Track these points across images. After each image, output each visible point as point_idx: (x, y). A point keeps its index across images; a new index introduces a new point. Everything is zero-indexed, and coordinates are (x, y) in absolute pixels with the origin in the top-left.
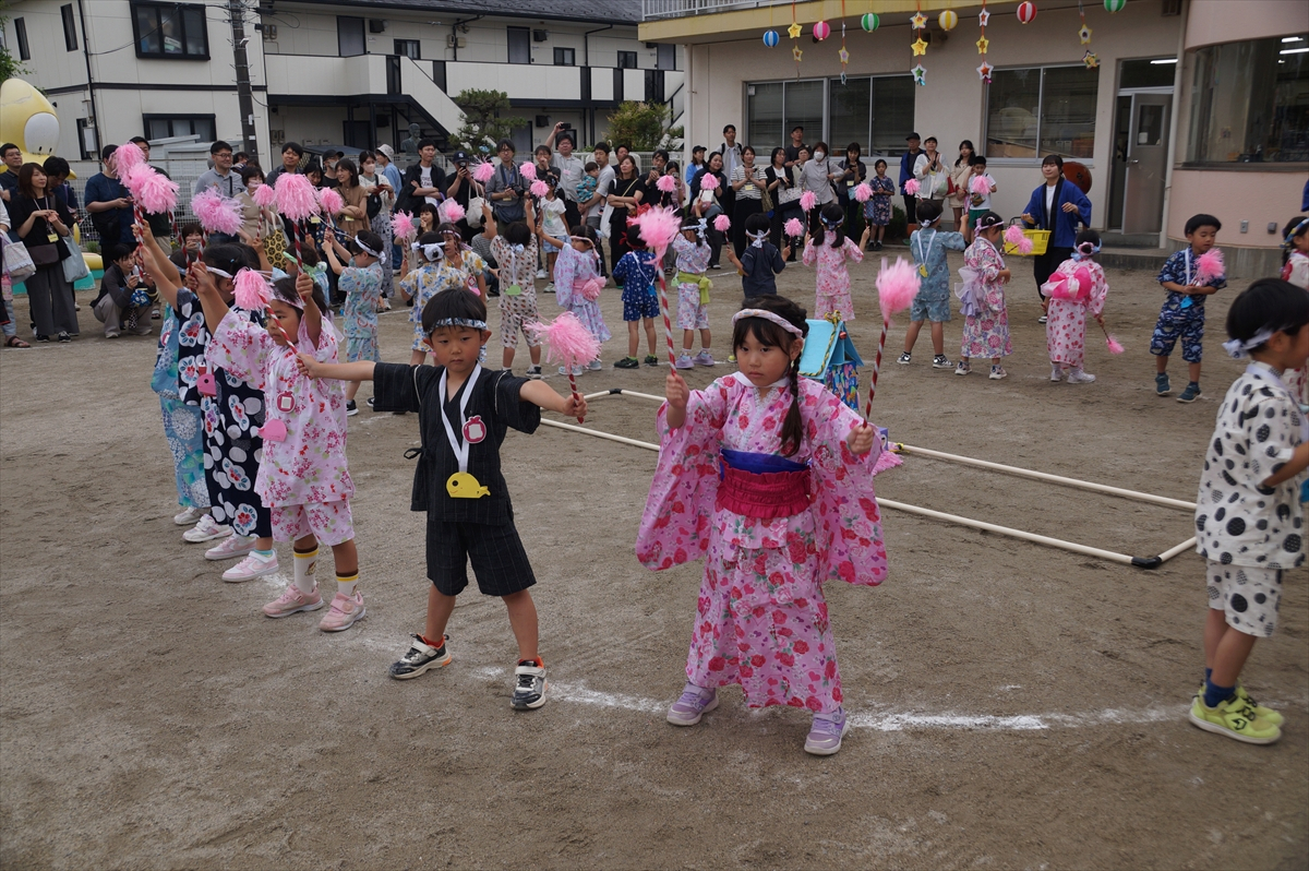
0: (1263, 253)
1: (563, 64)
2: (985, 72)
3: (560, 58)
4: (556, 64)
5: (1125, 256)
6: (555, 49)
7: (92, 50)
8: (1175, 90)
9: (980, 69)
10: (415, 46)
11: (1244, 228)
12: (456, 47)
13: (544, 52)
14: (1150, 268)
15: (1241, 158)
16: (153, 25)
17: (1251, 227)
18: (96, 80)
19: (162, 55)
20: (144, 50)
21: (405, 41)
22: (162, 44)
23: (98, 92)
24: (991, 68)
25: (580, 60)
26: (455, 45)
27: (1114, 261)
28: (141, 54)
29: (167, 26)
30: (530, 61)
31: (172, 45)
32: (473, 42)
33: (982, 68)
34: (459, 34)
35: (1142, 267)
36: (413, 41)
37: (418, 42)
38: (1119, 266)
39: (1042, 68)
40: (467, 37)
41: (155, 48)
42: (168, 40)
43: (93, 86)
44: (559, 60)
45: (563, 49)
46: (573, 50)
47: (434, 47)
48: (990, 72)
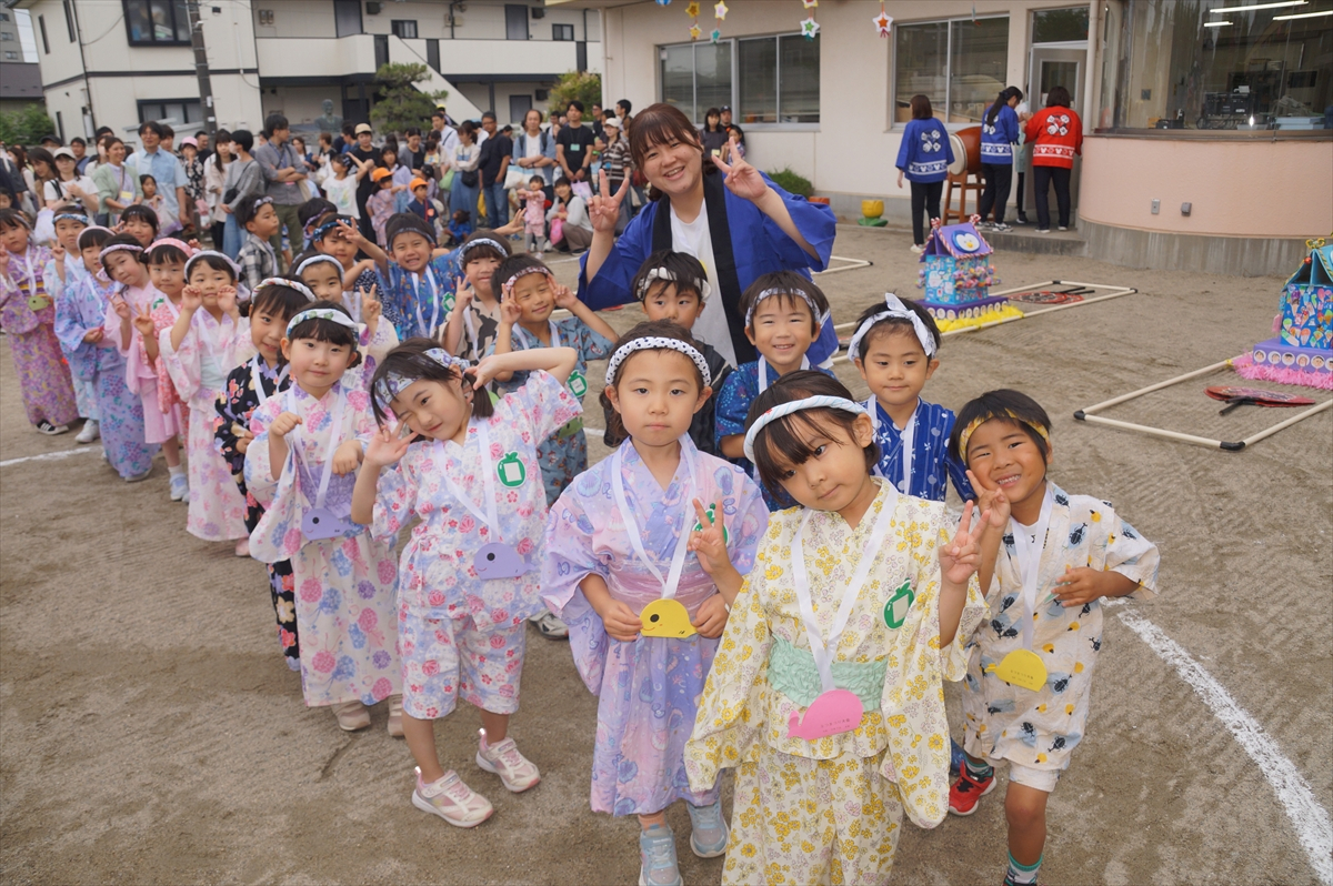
0: (1177, 240)
1: (562, 39)
2: (883, 23)
3: (559, 33)
4: (555, 39)
5: (1028, 239)
6: (554, 26)
7: (84, 41)
8: (1088, 45)
9: (876, 20)
10: (412, 26)
11: (1155, 208)
12: (453, 25)
13: (541, 28)
14: (1055, 252)
15: (1160, 124)
16: (145, 14)
17: (1162, 208)
18: (90, 69)
19: (154, 43)
20: (136, 38)
21: (403, 22)
22: (153, 32)
23: (92, 80)
24: (890, 20)
25: (579, 36)
26: (452, 23)
27: (1016, 244)
28: (134, 43)
29: (158, 15)
30: (528, 38)
31: (163, 32)
32: (470, 20)
33: (880, 18)
34: (456, 14)
35: (1047, 251)
36: (410, 22)
37: (415, 22)
38: (1022, 249)
39: (949, 22)
40: (464, 15)
41: (146, 36)
42: (158, 28)
43: (87, 75)
44: (557, 36)
45: (561, 26)
46: (572, 27)
47: (431, 25)
48: (889, 24)
